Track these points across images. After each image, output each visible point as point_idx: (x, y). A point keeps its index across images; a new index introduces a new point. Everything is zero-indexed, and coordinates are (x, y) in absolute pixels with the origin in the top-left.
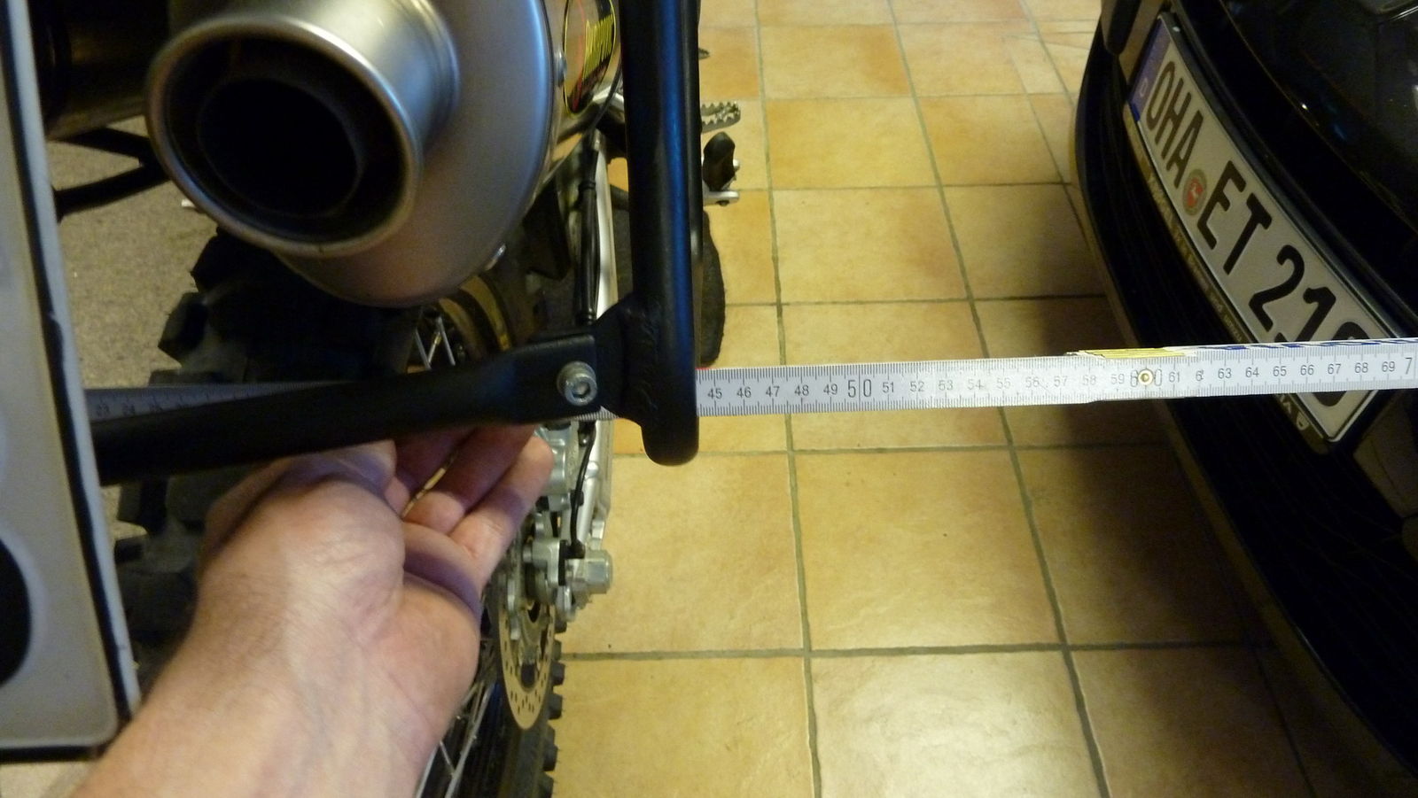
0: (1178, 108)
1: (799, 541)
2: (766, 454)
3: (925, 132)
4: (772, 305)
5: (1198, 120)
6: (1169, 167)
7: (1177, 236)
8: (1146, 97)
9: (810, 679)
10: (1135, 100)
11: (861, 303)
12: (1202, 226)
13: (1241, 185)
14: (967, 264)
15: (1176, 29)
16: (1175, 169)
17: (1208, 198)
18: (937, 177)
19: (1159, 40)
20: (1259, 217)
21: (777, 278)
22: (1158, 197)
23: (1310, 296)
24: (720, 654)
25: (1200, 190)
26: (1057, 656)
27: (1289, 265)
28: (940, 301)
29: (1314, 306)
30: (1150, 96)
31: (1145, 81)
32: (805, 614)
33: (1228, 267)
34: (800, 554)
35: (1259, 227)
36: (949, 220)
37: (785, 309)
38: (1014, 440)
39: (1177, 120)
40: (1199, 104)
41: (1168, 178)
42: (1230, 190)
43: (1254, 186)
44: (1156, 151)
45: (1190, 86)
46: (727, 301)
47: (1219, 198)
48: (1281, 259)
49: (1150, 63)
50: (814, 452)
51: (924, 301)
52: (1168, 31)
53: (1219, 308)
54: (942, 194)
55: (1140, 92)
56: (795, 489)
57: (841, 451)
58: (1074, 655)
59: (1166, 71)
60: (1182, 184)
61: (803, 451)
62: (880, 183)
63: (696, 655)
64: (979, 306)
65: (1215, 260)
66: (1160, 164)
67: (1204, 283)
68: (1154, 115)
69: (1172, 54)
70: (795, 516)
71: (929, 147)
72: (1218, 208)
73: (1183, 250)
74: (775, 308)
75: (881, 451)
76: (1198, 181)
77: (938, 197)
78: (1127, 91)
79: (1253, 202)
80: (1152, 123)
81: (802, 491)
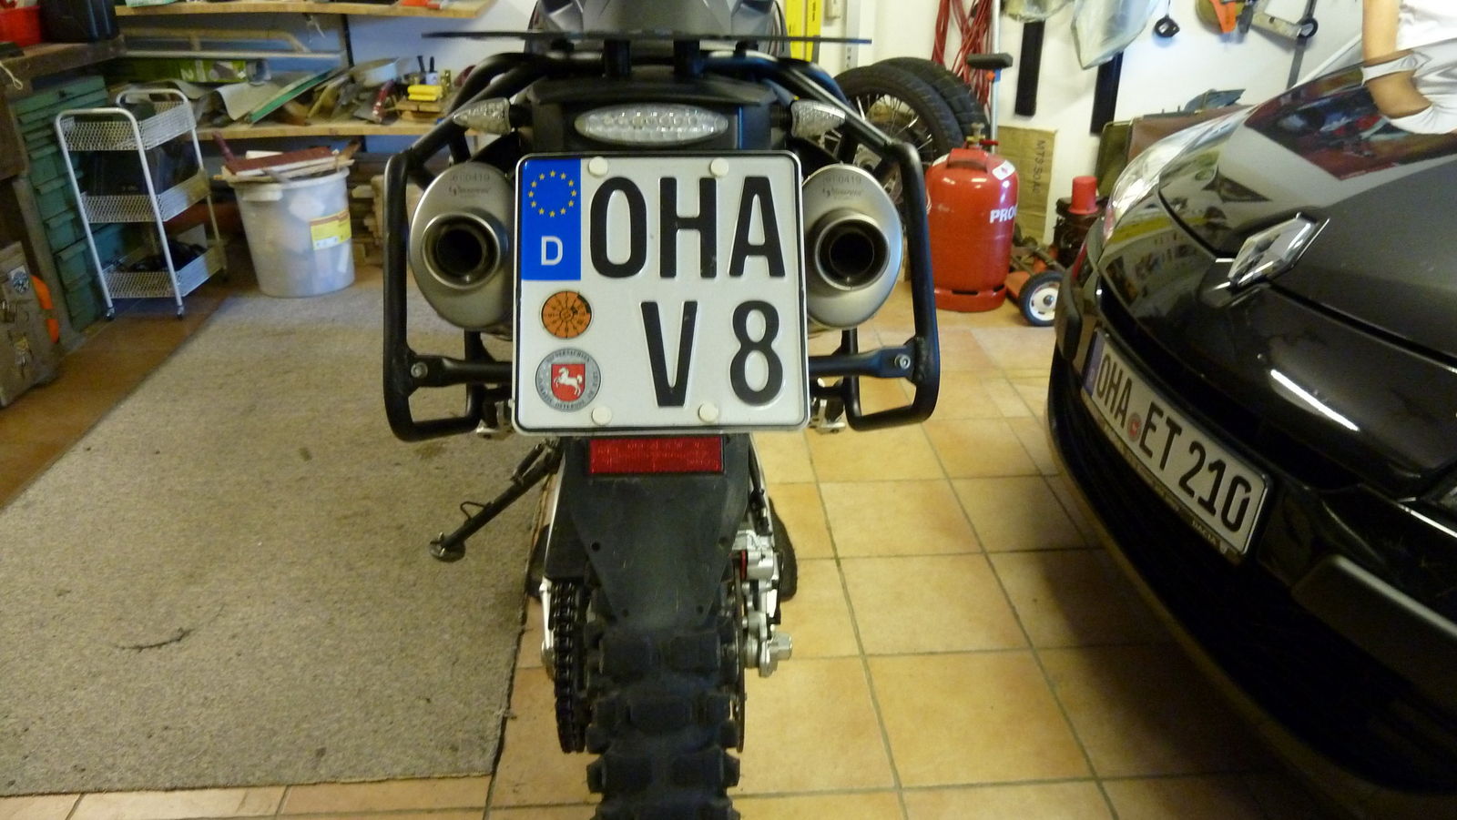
0: (1116, 380)
1: (879, 714)
2: (844, 658)
3: (931, 444)
4: (832, 559)
5: (1129, 383)
6: (1116, 416)
7: (1128, 458)
8: (1094, 381)
9: (904, 806)
10: (1088, 384)
11: (902, 556)
12: (1142, 445)
13: (1161, 413)
14: (979, 531)
15: (1107, 335)
16: (1120, 417)
17: (1143, 428)
18: (944, 472)
19: (1097, 343)
20: (1175, 429)
21: (832, 541)
22: (1112, 437)
23: (1212, 468)
24: (831, 793)
25: (1138, 424)
26: (1093, 785)
27: (1197, 454)
28: (961, 554)
29: (1215, 472)
30: (1097, 379)
31: (1092, 370)
32: (892, 762)
33: (1162, 466)
34: (881, 723)
35: (1176, 436)
36: (959, 501)
37: (842, 562)
38: (1034, 643)
39: (1117, 387)
40: (1128, 373)
41: (1116, 423)
42: (1155, 419)
43: (1169, 411)
44: (1106, 410)
45: (1121, 365)
46: (797, 557)
47: (1150, 425)
48: (1192, 451)
49: (1094, 359)
50: (880, 655)
51: (949, 555)
52: (1102, 338)
53: (1162, 493)
54: (951, 485)
55: (1090, 378)
56: (870, 680)
57: (901, 654)
58: (1105, 784)
59: (1104, 361)
60: (1126, 424)
61: (871, 655)
62: (901, 477)
63: (812, 793)
64: (993, 558)
65: (1153, 464)
66: (1109, 417)
67: (1149, 481)
68: (1101, 389)
69: (1107, 349)
70: (873, 698)
71: (936, 454)
72: (1150, 431)
73: (1133, 465)
74: (834, 561)
75: (932, 653)
76: (1135, 418)
77: (948, 487)
78: (1080, 380)
79: (1170, 422)
80: (1100, 395)
81: (876, 683)
